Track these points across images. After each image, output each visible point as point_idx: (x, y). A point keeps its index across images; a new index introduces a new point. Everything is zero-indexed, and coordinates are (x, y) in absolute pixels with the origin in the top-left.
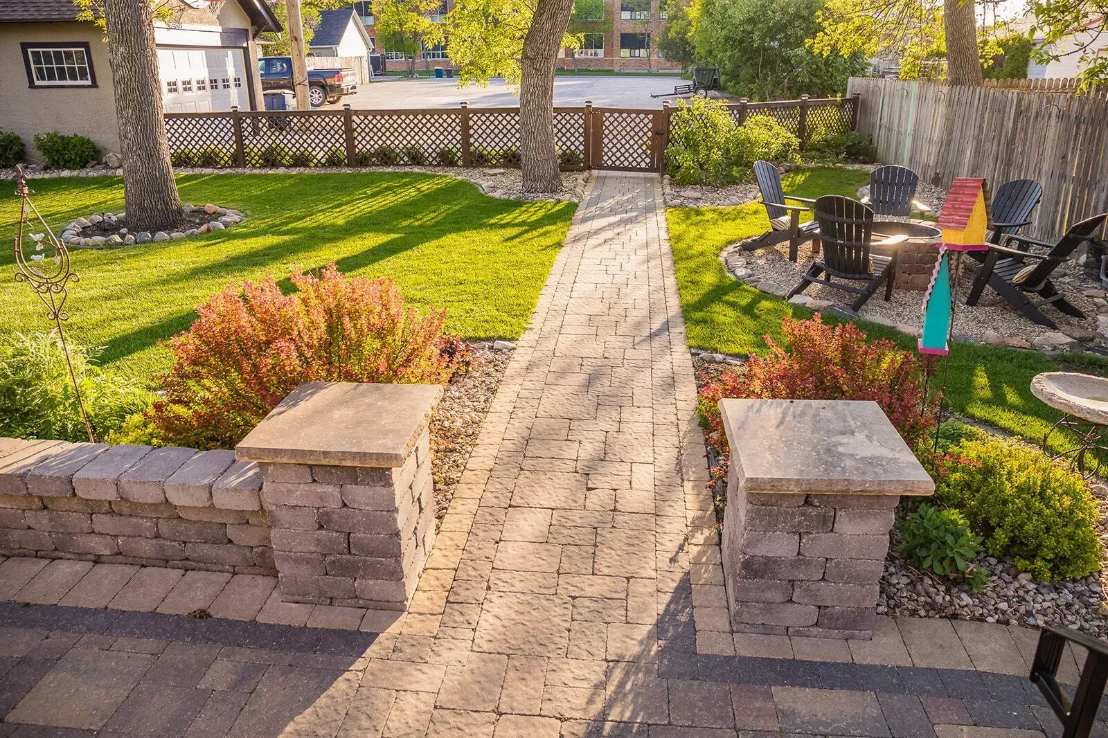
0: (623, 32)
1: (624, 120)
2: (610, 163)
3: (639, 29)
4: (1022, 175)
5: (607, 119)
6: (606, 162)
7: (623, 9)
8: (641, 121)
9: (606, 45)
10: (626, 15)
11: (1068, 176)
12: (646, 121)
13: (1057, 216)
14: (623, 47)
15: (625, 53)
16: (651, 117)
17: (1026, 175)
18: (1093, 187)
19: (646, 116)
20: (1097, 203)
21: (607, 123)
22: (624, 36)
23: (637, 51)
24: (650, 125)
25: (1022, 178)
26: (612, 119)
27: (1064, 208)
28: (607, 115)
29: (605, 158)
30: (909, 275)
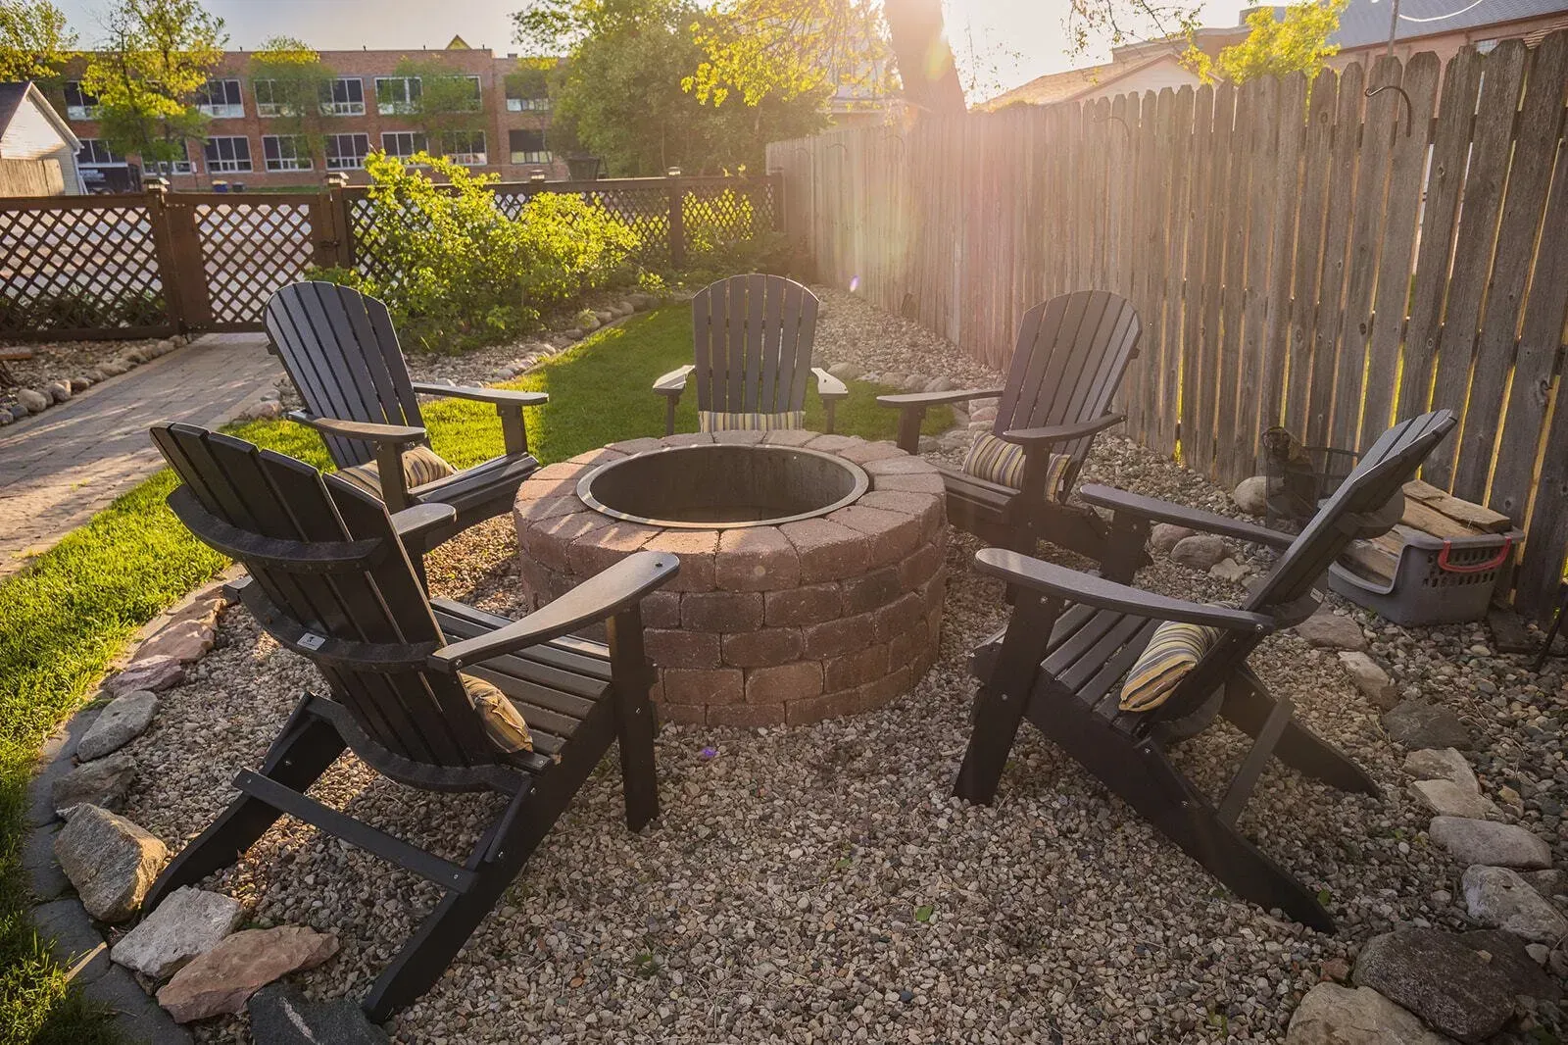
0: (512, 128)
1: (245, 218)
2: (228, 315)
3: (534, 124)
4: (1068, 282)
5: (205, 218)
6: (220, 315)
7: (509, 96)
8: (285, 219)
9: (489, 147)
10: (515, 106)
11: (1171, 283)
12: (296, 219)
13: (1158, 376)
14: (514, 148)
15: (519, 157)
16: (304, 209)
17: (1075, 281)
18: (1238, 304)
19: (295, 209)
20: (1253, 342)
21: (207, 229)
22: (512, 133)
23: (535, 155)
24: (306, 229)
25: (1067, 292)
26: (215, 219)
27: (1171, 360)
28: (204, 209)
29: (217, 306)
30: (746, 671)
